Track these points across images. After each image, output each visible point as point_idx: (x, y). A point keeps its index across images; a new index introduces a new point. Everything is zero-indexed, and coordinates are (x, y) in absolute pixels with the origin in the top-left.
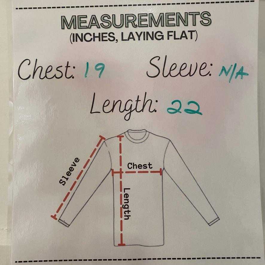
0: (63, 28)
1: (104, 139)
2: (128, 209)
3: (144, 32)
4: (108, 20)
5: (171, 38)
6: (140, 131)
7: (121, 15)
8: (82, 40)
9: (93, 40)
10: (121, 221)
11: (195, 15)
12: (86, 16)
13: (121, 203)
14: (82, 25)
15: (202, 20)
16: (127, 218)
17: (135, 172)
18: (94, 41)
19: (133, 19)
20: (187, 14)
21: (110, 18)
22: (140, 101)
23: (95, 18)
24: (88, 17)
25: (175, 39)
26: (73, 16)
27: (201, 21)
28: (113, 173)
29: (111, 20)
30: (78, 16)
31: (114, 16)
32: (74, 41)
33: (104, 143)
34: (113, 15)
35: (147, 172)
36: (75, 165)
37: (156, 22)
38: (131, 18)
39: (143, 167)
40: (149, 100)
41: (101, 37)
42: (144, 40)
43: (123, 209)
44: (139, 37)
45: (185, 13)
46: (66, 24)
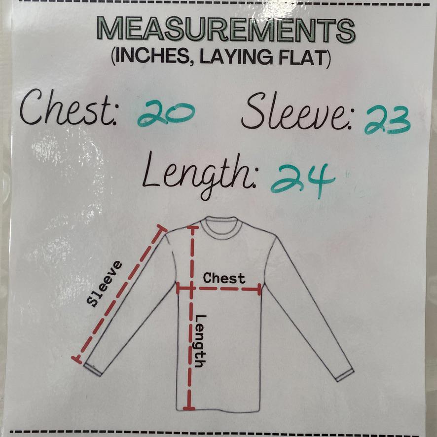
0: (100, 37)
1: (166, 230)
2: (201, 350)
3: (240, 51)
4: (179, 26)
5: (286, 62)
6: (227, 220)
7: (201, 18)
8: (131, 60)
9: (151, 59)
10: (190, 370)
11: (329, 23)
12: (141, 17)
13: (190, 340)
14: (134, 33)
15: (340, 33)
16: (199, 364)
17: (215, 289)
18: (153, 61)
19: (222, 27)
20: (315, 21)
21: (182, 23)
22: (229, 167)
23: (155, 21)
24: (143, 20)
25: (292, 63)
26: (117, 17)
27: (338, 35)
28: (179, 288)
29: (183, 27)
30: (126, 17)
31: (189, 19)
32: (118, 60)
33: (165, 237)
34: (186, 18)
35: (236, 289)
36: (114, 274)
37: (260, 33)
38: (217, 25)
39: (230, 281)
40: (244, 167)
41: (165, 56)
42: (239, 62)
43: (193, 349)
44: (231, 57)
45: (311, 20)
46: (105, 31)
